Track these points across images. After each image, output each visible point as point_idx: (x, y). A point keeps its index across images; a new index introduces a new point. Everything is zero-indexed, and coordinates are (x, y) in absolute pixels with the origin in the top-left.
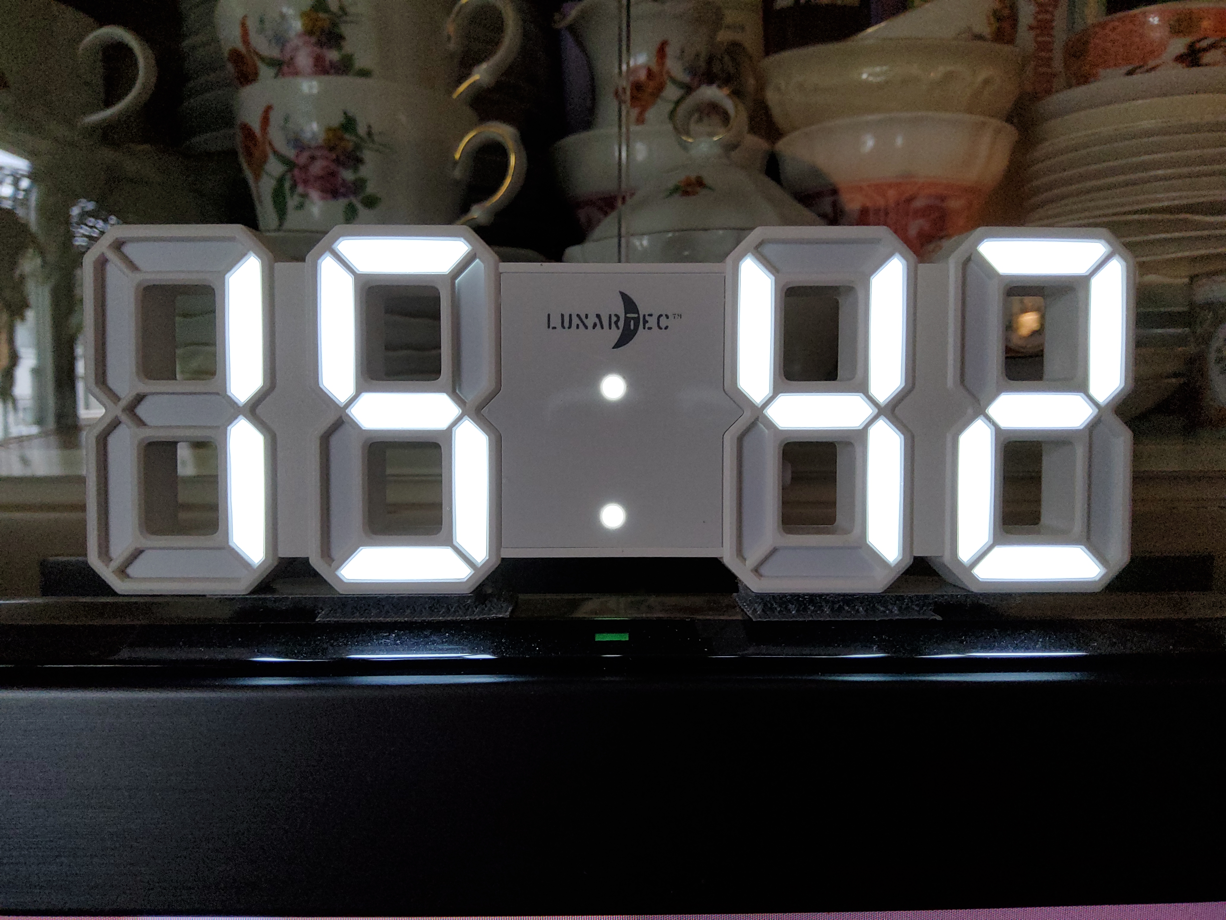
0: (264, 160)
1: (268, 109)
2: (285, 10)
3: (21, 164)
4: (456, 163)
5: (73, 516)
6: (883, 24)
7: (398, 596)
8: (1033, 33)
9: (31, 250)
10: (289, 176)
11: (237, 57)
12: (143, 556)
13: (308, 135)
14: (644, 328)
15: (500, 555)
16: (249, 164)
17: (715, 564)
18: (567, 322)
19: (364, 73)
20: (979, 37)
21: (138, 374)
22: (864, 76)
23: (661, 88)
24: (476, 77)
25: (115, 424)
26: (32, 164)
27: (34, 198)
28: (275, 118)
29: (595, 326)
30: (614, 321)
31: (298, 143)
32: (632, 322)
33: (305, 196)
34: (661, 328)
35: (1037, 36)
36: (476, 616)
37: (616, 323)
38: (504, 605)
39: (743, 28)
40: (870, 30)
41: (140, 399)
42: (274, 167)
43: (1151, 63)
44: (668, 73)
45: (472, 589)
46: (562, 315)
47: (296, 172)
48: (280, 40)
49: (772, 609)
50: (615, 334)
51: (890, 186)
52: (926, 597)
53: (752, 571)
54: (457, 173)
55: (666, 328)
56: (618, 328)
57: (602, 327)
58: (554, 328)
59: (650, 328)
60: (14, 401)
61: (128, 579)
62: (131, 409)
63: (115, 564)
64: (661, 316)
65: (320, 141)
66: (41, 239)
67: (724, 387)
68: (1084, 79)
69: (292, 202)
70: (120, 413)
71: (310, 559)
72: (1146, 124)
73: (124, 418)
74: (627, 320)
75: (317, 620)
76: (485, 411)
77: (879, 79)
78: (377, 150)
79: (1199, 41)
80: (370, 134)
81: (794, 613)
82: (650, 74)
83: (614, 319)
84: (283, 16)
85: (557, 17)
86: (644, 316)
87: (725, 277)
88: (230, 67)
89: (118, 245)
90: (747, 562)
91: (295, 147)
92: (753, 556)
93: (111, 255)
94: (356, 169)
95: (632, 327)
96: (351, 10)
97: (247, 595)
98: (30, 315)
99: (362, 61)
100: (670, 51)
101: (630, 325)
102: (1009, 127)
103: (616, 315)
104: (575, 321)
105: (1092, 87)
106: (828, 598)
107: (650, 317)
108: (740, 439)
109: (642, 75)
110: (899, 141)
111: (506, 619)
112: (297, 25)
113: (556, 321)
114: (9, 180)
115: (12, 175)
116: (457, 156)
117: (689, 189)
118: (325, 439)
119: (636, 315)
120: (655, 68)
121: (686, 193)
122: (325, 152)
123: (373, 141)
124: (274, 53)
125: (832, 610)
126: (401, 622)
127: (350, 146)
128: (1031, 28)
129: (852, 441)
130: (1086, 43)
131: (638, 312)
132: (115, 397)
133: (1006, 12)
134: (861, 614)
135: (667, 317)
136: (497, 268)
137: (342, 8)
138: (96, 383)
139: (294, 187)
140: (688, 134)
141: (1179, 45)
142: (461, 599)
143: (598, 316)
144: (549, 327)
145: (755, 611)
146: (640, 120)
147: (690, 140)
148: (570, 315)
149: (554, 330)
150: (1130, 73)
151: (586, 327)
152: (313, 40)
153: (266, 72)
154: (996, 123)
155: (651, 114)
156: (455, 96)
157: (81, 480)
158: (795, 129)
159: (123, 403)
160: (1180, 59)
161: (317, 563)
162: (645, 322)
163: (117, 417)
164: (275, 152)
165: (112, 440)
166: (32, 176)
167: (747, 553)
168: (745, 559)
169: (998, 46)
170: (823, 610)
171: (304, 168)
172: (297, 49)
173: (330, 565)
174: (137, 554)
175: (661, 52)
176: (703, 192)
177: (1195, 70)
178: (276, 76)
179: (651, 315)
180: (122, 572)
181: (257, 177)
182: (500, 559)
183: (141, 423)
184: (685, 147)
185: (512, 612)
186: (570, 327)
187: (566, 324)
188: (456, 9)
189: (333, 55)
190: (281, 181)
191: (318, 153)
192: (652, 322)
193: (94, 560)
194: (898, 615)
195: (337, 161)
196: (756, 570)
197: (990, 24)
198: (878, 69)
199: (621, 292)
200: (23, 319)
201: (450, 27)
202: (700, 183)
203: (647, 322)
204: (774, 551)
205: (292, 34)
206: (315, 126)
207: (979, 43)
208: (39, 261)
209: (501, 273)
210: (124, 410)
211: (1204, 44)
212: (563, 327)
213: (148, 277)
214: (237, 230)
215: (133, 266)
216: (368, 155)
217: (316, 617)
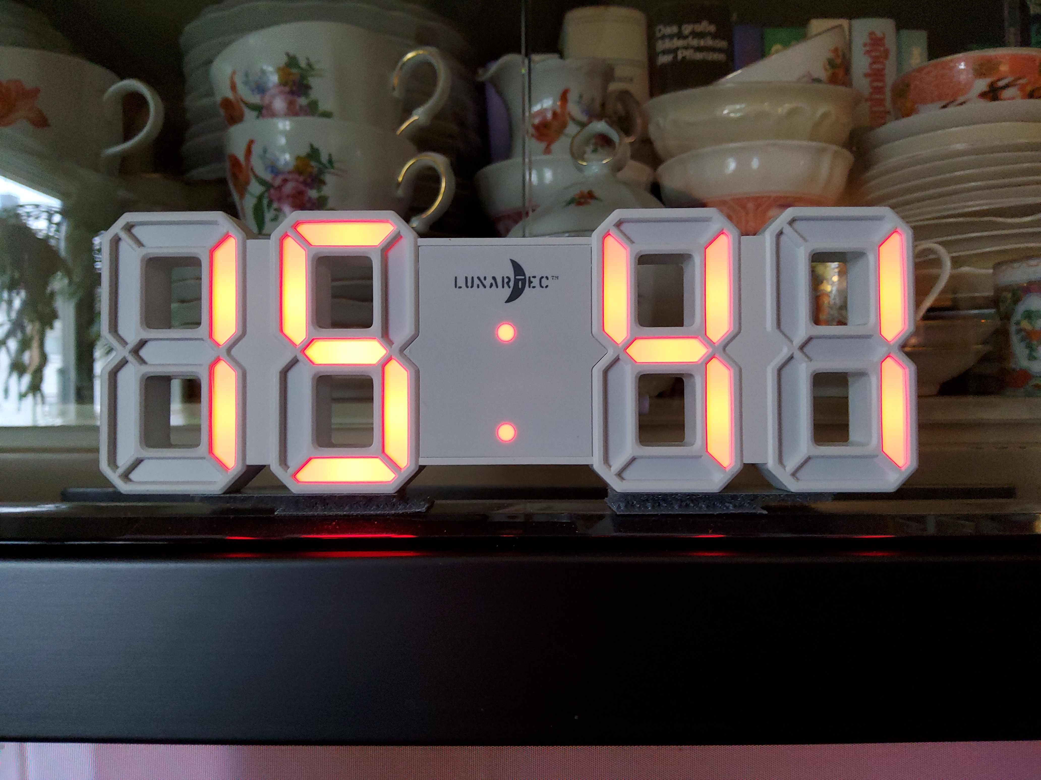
0: (247, 183)
1: (251, 142)
2: (265, 67)
3: (55, 203)
4: (399, 184)
5: (90, 456)
6: (739, 72)
7: (339, 495)
8: (868, 80)
9: (59, 274)
10: (266, 195)
11: (227, 103)
12: (142, 464)
13: (282, 162)
14: (529, 287)
15: (418, 463)
16: (235, 186)
17: (587, 469)
18: (470, 283)
19: (327, 115)
20: (817, 81)
21: (142, 324)
22: (725, 112)
23: (564, 126)
24: (415, 118)
25: (123, 363)
26: (64, 203)
27: (64, 229)
28: (256, 149)
29: (491, 285)
30: (506, 282)
31: (274, 169)
32: (520, 282)
33: (279, 210)
34: (542, 287)
35: (873, 81)
36: (400, 511)
37: (508, 283)
38: (422, 503)
39: (631, 80)
40: (730, 76)
41: (142, 343)
42: (255, 188)
43: (961, 99)
44: (569, 114)
45: (396, 491)
46: (466, 278)
47: (272, 191)
48: (261, 89)
49: (633, 505)
50: (507, 292)
51: (748, 199)
52: (756, 497)
53: (616, 475)
54: (400, 193)
55: (547, 287)
56: (509, 287)
57: (497, 287)
58: (460, 287)
59: (534, 287)
60: (43, 397)
61: (130, 483)
62: (136, 351)
63: (120, 471)
64: (542, 277)
65: (291, 167)
66: (70, 263)
67: (592, 332)
68: (908, 113)
69: (268, 215)
70: (128, 353)
71: (271, 466)
72: (959, 147)
73: (130, 358)
74: (516, 281)
75: (276, 513)
76: (407, 352)
77: (738, 115)
78: (337, 175)
79: (999, 80)
80: (330, 161)
81: (650, 510)
82: (555, 114)
83: (506, 280)
84: (263, 72)
85: (480, 71)
86: (529, 277)
87: (591, 247)
88: (222, 112)
89: (129, 228)
90: (612, 468)
91: (272, 172)
92: (617, 463)
93: (123, 235)
94: (319, 190)
95: (520, 286)
96: (316, 66)
97: (222, 494)
98: (58, 324)
99: (323, 106)
100: (572, 97)
101: (519, 286)
102: (847, 153)
103: (507, 277)
104: (476, 282)
105: (913, 119)
106: (677, 497)
107: (533, 279)
108: (606, 372)
109: (549, 115)
110: (755, 163)
111: (423, 513)
112: (274, 79)
113: (461, 282)
114: (45, 215)
115: (47, 212)
116: (400, 179)
117: (582, 200)
118: (284, 374)
119: (523, 277)
120: (559, 110)
121: (579, 204)
122: (296, 176)
123: (333, 167)
124: (255, 99)
125: (680, 506)
126: (341, 516)
127: (315, 171)
128: (866, 75)
129: (693, 374)
130: (908, 86)
131: (524, 274)
132: (124, 342)
133: (839, 61)
134: (704, 509)
135: (547, 278)
136: (416, 242)
137: (310, 65)
138: (110, 332)
139: (270, 205)
140: (583, 160)
141: (982, 85)
142: (388, 497)
143: (494, 278)
144: (456, 287)
145: (619, 507)
146: (547, 151)
147: (585, 164)
148: (473, 278)
149: (460, 289)
150: (944, 107)
151: (485, 287)
152: (287, 89)
153: (249, 115)
154: (834, 148)
155: (556, 146)
156: (398, 132)
157: (96, 429)
158: (672, 156)
159: (130, 346)
160: (983, 95)
161: (276, 468)
162: (530, 282)
163: (124, 358)
164: (257, 177)
165: (121, 375)
166: (63, 212)
167: (612, 462)
168: (610, 466)
169: (832, 87)
170: (673, 507)
171: (280, 188)
172: (273, 97)
173: (286, 472)
174: (138, 462)
175: (564, 97)
176: (593, 202)
177: (996, 103)
178: (258, 117)
179: (534, 277)
180: (126, 476)
181: (242, 196)
182: (418, 466)
183: (142, 361)
184: (580, 169)
185: (428, 509)
186: (472, 287)
187: (469, 284)
188: (400, 64)
189: (302, 101)
190: (260, 198)
191: (290, 177)
192: (536, 282)
193: (104, 466)
194: (733, 510)
195: (305, 183)
196: (620, 475)
197: (826, 70)
198: (738, 107)
199: (511, 260)
200: (52, 327)
201: (395, 79)
202: (591, 195)
203: (532, 282)
204: (633, 459)
205: (271, 85)
206: (287, 157)
207: (816, 85)
208: (66, 281)
209: (419, 246)
210: (130, 352)
211: (1001, 84)
212: (467, 287)
213: (150, 251)
214: (219, 216)
215: (140, 244)
216: (329, 178)
217: (275, 511)
